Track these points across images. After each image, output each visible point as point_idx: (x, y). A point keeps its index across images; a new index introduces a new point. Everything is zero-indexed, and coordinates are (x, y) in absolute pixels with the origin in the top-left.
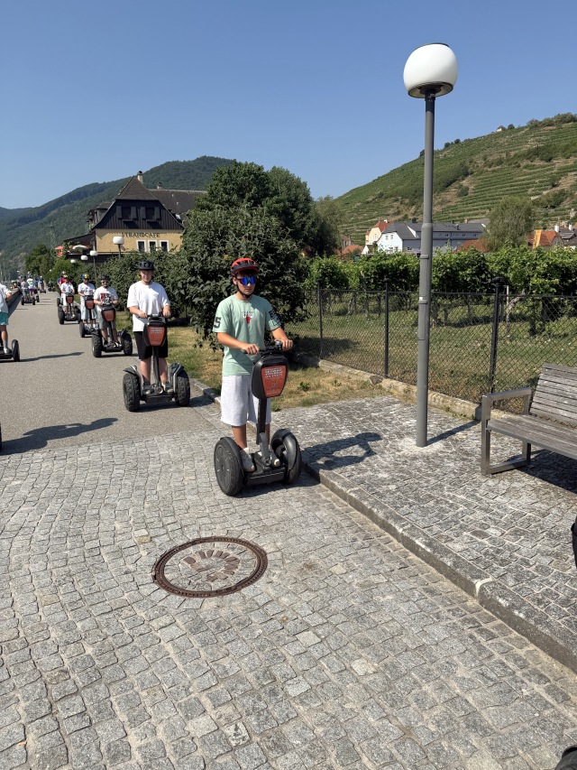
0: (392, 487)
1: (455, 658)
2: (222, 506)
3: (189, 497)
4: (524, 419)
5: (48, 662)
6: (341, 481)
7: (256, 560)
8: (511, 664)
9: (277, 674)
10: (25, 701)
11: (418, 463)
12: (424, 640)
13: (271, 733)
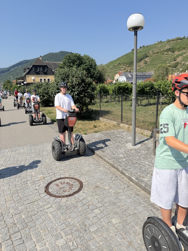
0: (124, 160)
1: (146, 217)
5: (9, 221)
6: (107, 158)
7: (79, 185)
9: (87, 224)
10: (1, 235)
11: (133, 152)
12: (136, 212)
13: (85, 245)
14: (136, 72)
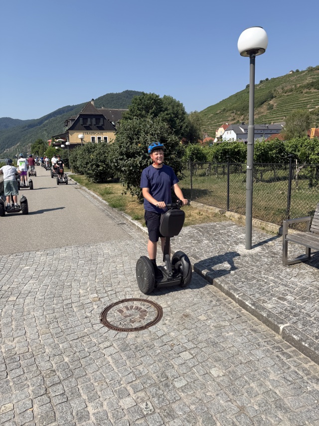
0: (232, 272)
1: (269, 368)
3: (119, 276)
4: (307, 234)
5: (44, 365)
7: (156, 311)
8: (300, 373)
9: (169, 375)
10: (32, 387)
11: (247, 259)
12: (251, 358)
13: (166, 408)
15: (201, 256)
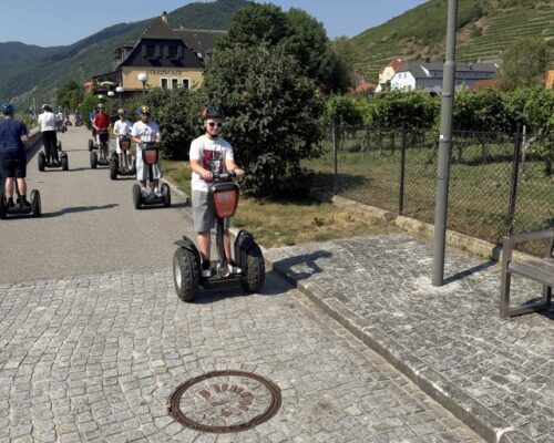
0: (408, 327)
2: (237, 339)
3: (204, 328)
6: (356, 319)
7: (270, 396)
11: (435, 303)
14: (454, 59)
15: (353, 295)
